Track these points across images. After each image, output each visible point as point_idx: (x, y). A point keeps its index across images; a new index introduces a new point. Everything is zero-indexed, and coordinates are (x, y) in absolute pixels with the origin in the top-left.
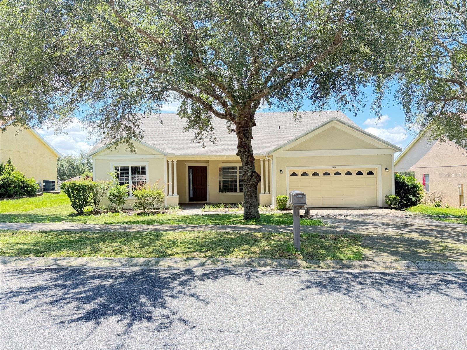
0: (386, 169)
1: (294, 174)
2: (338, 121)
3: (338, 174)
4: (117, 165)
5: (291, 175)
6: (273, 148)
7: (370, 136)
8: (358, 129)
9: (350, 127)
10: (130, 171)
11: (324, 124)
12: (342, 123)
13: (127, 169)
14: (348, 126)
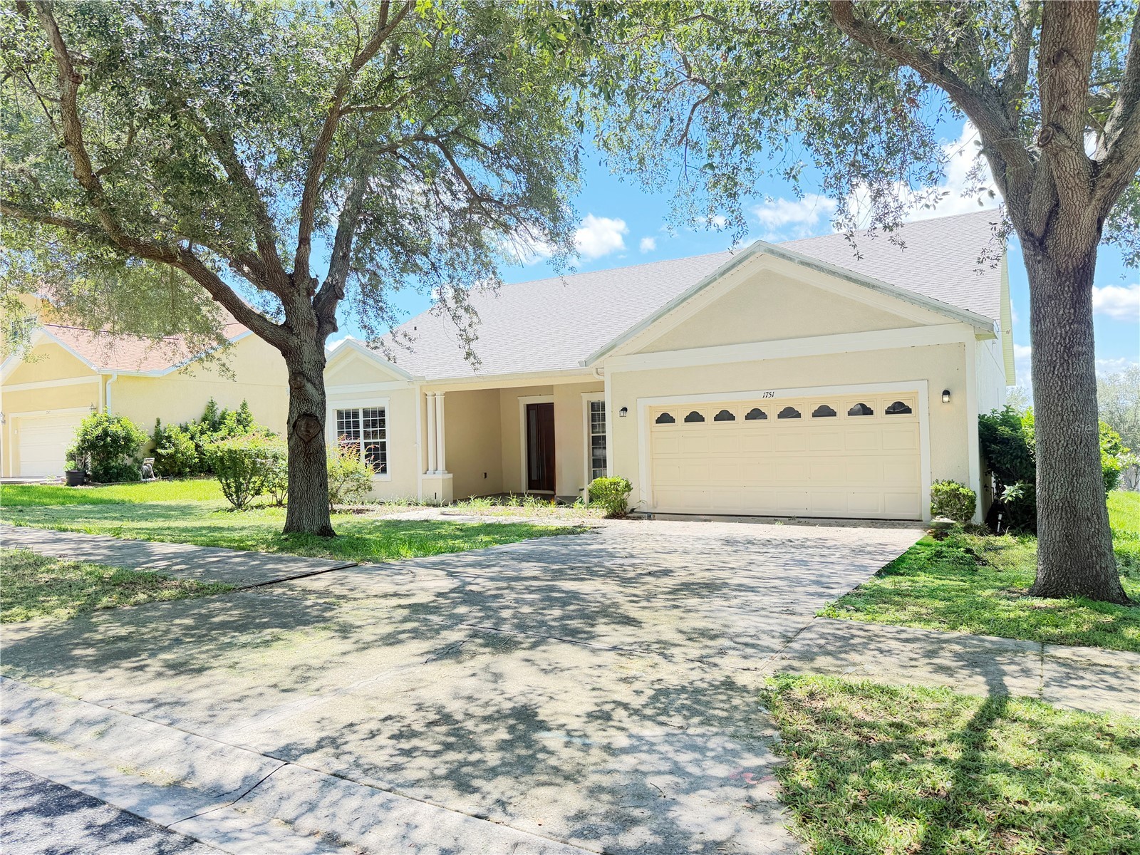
0: (946, 393)
1: (665, 419)
2: (772, 252)
3: (789, 413)
4: (340, 408)
5: (659, 421)
6: (596, 348)
7: (873, 287)
8: (834, 269)
9: (808, 265)
10: (361, 419)
11: (728, 266)
12: (783, 256)
13: (356, 414)
14: (802, 263)
